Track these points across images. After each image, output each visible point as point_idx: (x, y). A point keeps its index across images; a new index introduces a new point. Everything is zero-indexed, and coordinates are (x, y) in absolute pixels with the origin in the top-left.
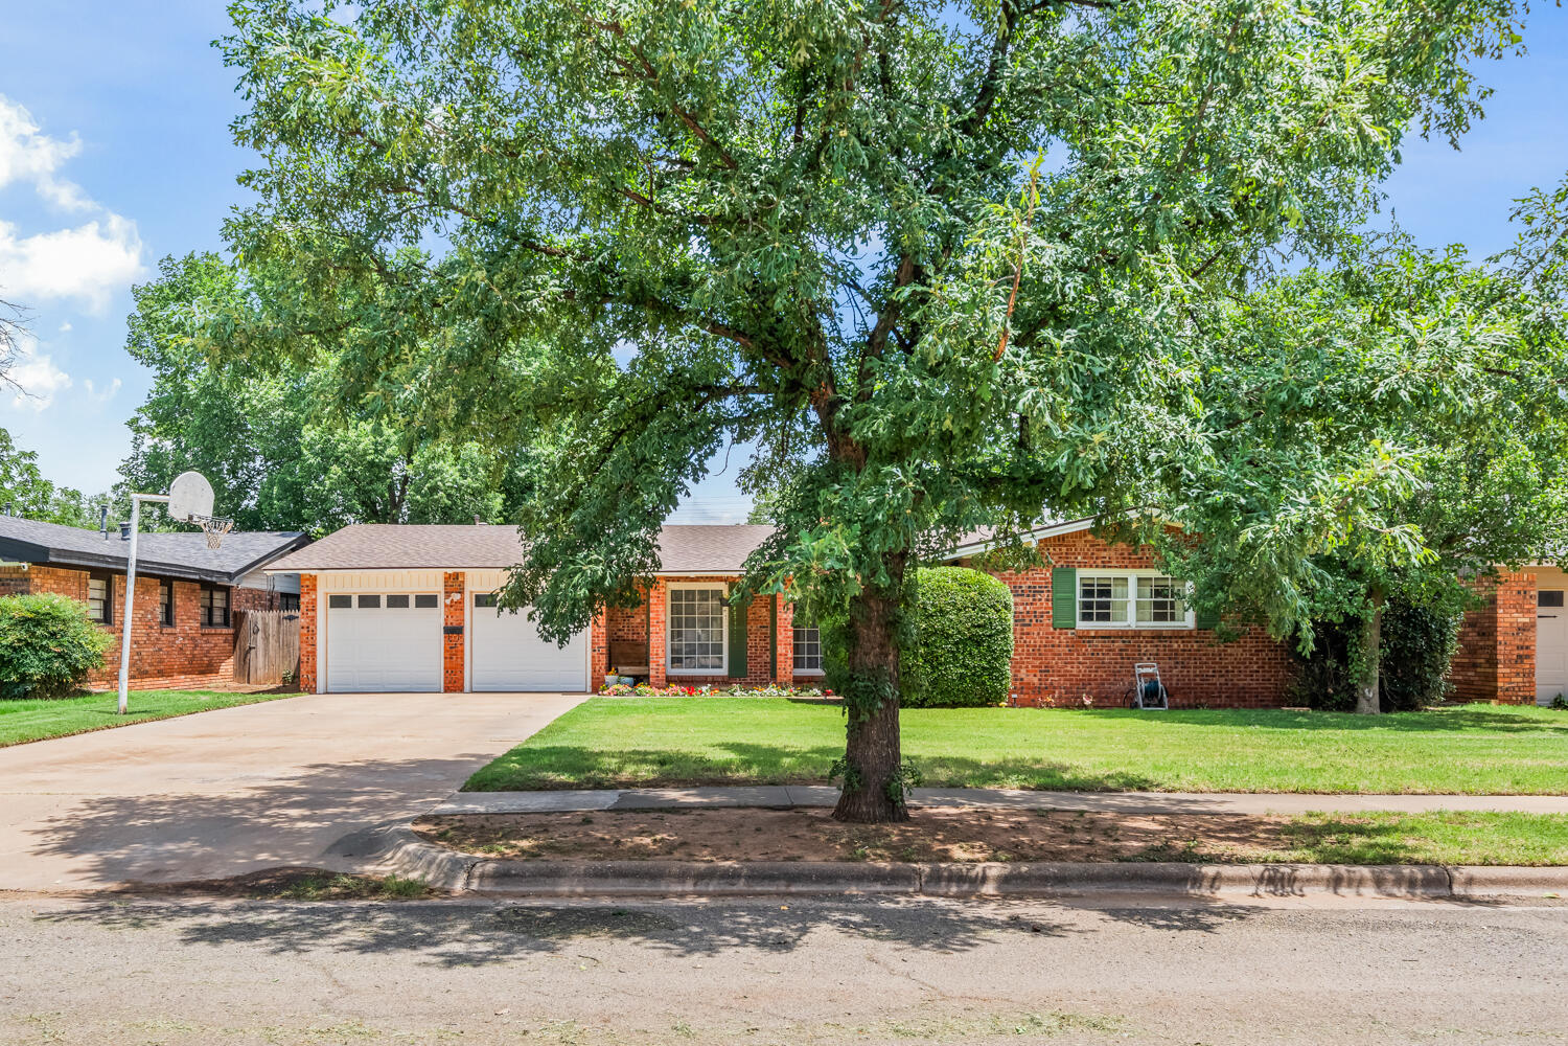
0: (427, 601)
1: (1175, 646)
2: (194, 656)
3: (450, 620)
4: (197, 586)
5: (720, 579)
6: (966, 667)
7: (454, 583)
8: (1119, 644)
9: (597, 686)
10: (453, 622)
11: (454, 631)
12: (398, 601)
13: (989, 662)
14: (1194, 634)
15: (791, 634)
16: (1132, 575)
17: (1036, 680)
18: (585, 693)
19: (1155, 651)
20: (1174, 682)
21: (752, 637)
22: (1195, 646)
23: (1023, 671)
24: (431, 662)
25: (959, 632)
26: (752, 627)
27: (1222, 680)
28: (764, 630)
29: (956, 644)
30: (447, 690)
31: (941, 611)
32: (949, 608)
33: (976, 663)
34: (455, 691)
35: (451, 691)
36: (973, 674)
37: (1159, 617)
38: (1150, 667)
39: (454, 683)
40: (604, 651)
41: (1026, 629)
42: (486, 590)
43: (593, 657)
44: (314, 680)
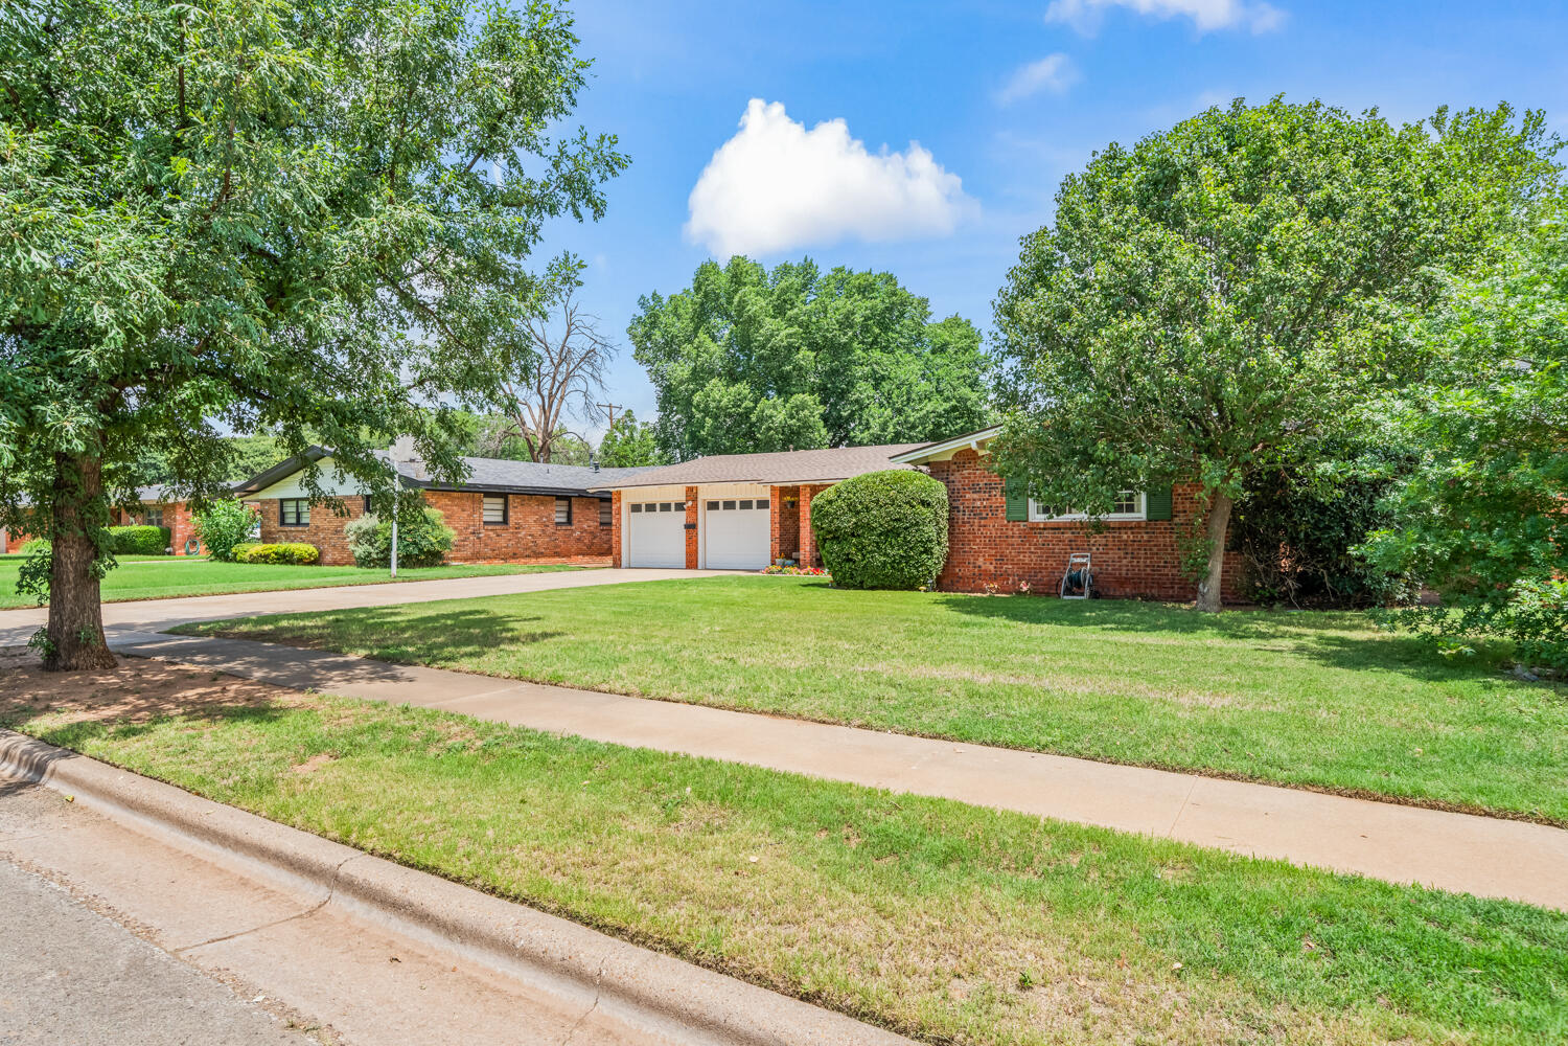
1: (1125, 537)
2: (593, 544)
3: (689, 520)
4: (597, 500)
6: (886, 555)
7: (692, 493)
8: (1068, 535)
9: (773, 566)
10: (691, 521)
11: (691, 527)
12: (665, 507)
13: (905, 551)
14: (1143, 525)
17: (992, 568)
19: (1104, 541)
20: (1124, 572)
22: (1146, 537)
23: (981, 559)
24: (678, 549)
25: (881, 525)
27: (1175, 571)
30: (688, 567)
31: (867, 508)
32: (872, 505)
33: (894, 552)
34: (693, 567)
35: (691, 567)
36: (894, 562)
38: (1083, 557)
39: (692, 563)
40: (778, 541)
41: (983, 522)
42: (713, 498)
43: (771, 546)
44: (620, 559)
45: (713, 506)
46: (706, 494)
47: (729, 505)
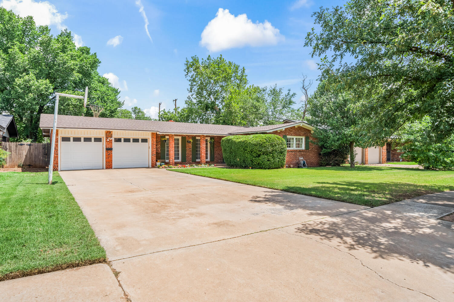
0: (98, 140)
1: (302, 153)
3: (108, 146)
5: (179, 135)
7: (109, 134)
9: (154, 166)
10: (109, 146)
11: (109, 149)
12: (88, 140)
15: (205, 150)
16: (295, 137)
18: (148, 168)
21: (187, 151)
22: (305, 153)
26: (187, 148)
28: (190, 149)
29: (278, 153)
30: (107, 168)
34: (110, 168)
35: (108, 169)
37: (298, 147)
38: (302, 158)
39: (109, 166)
40: (155, 155)
42: (118, 137)
43: (152, 157)
44: (58, 166)
45: (118, 140)
46: (116, 134)
47: (127, 140)
